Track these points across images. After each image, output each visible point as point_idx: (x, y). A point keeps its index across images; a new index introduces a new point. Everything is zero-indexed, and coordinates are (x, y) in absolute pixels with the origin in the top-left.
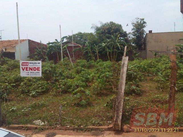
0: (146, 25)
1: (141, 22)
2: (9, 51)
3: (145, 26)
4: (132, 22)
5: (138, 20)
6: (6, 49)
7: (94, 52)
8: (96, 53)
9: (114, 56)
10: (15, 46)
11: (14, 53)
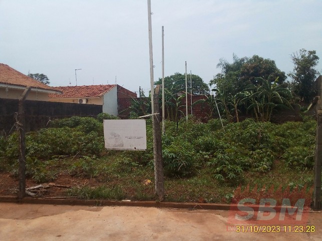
0: (316, 62)
1: (309, 57)
2: (92, 103)
3: (314, 64)
4: (293, 56)
5: (304, 53)
6: (87, 101)
7: (230, 107)
8: (233, 107)
9: (268, 113)
10: (103, 96)
11: (101, 106)
